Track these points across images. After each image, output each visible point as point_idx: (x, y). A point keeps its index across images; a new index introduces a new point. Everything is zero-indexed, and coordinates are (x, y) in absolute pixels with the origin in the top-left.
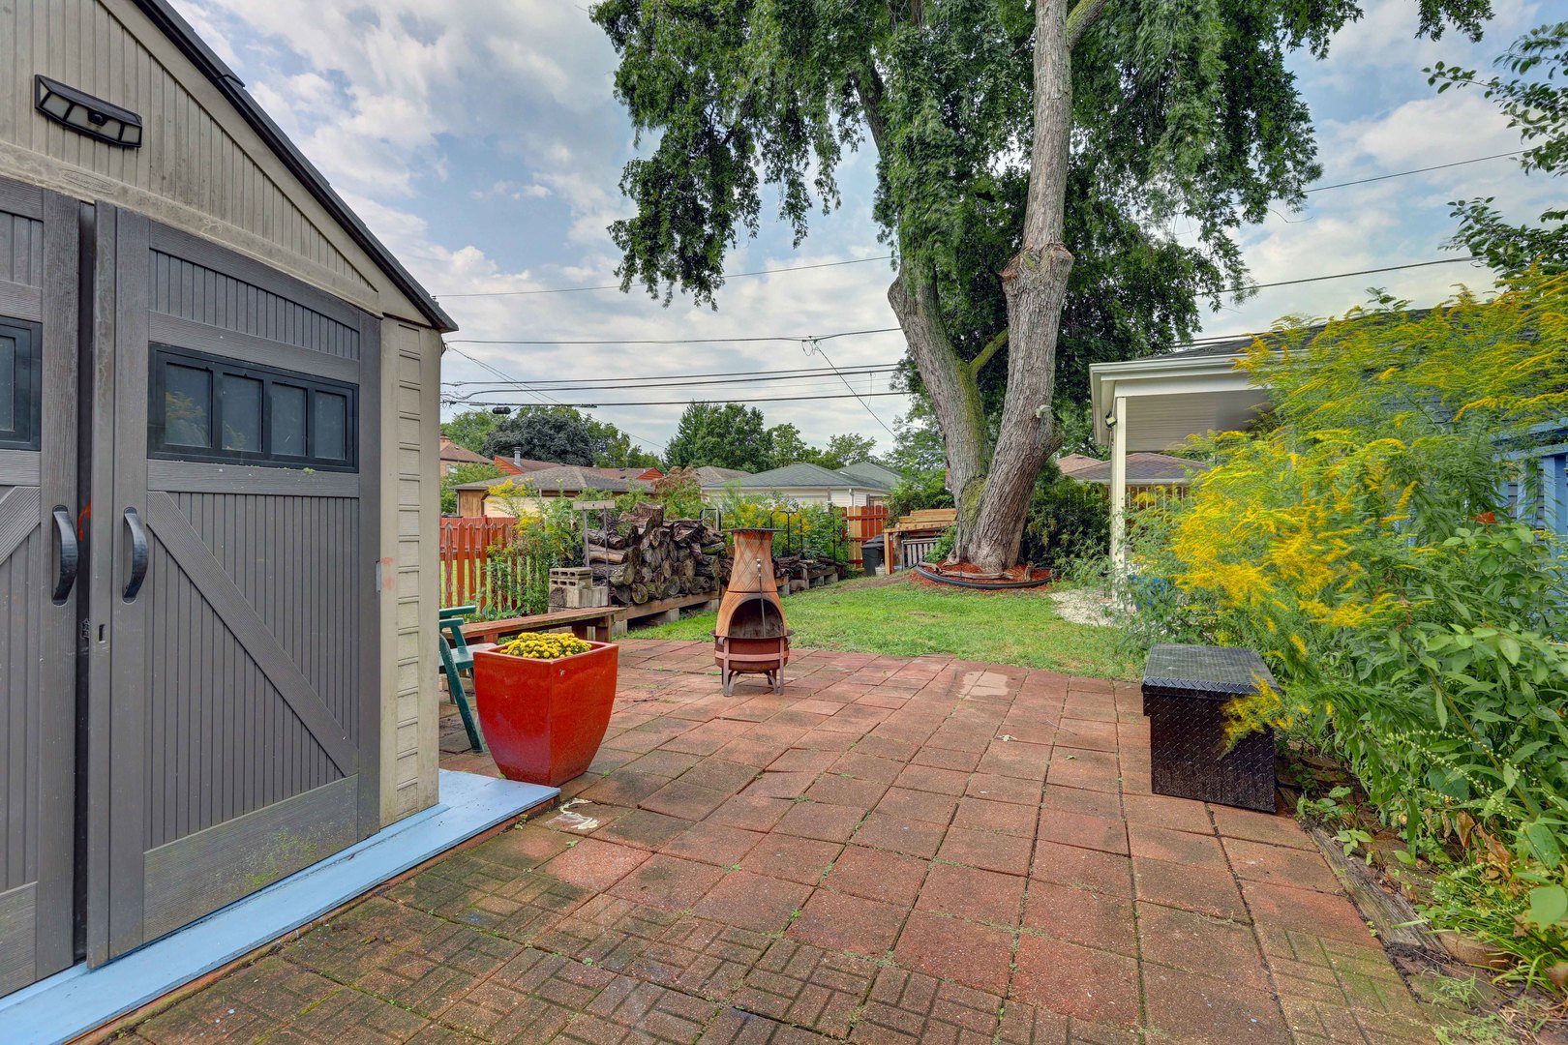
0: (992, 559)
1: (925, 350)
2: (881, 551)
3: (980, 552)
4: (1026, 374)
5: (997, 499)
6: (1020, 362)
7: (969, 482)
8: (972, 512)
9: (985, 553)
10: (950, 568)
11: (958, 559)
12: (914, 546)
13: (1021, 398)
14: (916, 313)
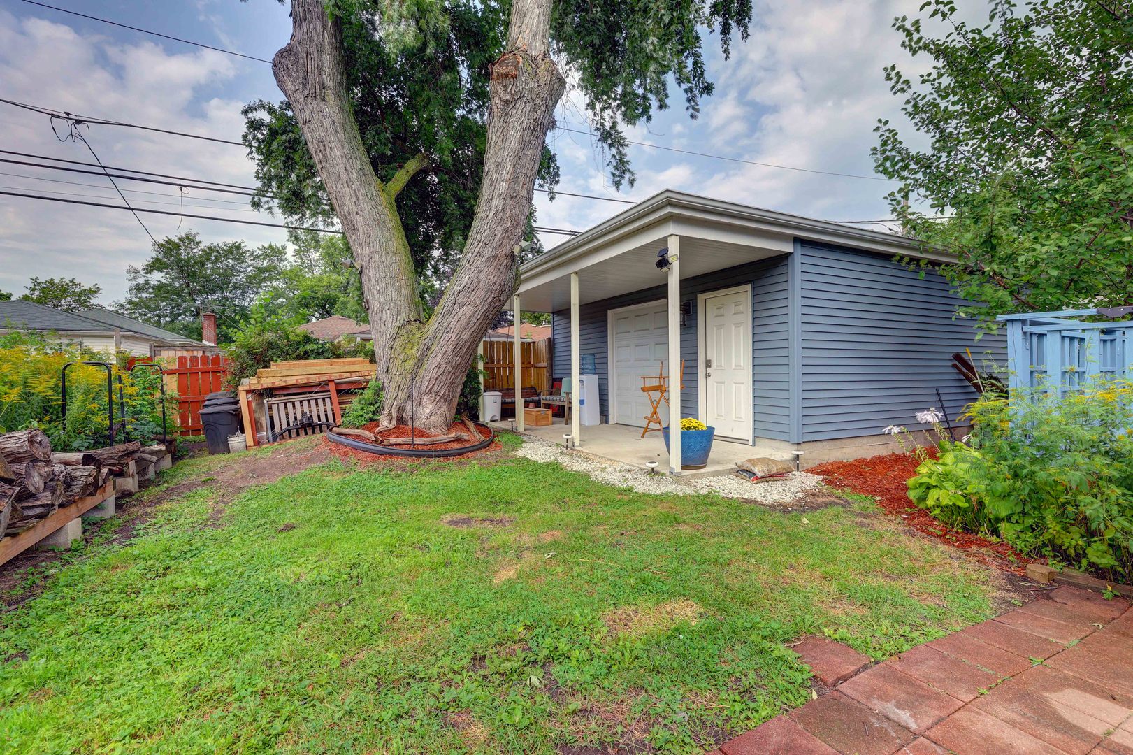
0: (437, 419)
1: (337, 152)
2: (237, 415)
3: (420, 410)
4: (510, 202)
5: (451, 347)
6: (503, 187)
7: (404, 326)
8: (411, 363)
9: (428, 411)
10: (387, 433)
11: (394, 422)
12: (282, 406)
13: (500, 228)
14: (323, 99)
